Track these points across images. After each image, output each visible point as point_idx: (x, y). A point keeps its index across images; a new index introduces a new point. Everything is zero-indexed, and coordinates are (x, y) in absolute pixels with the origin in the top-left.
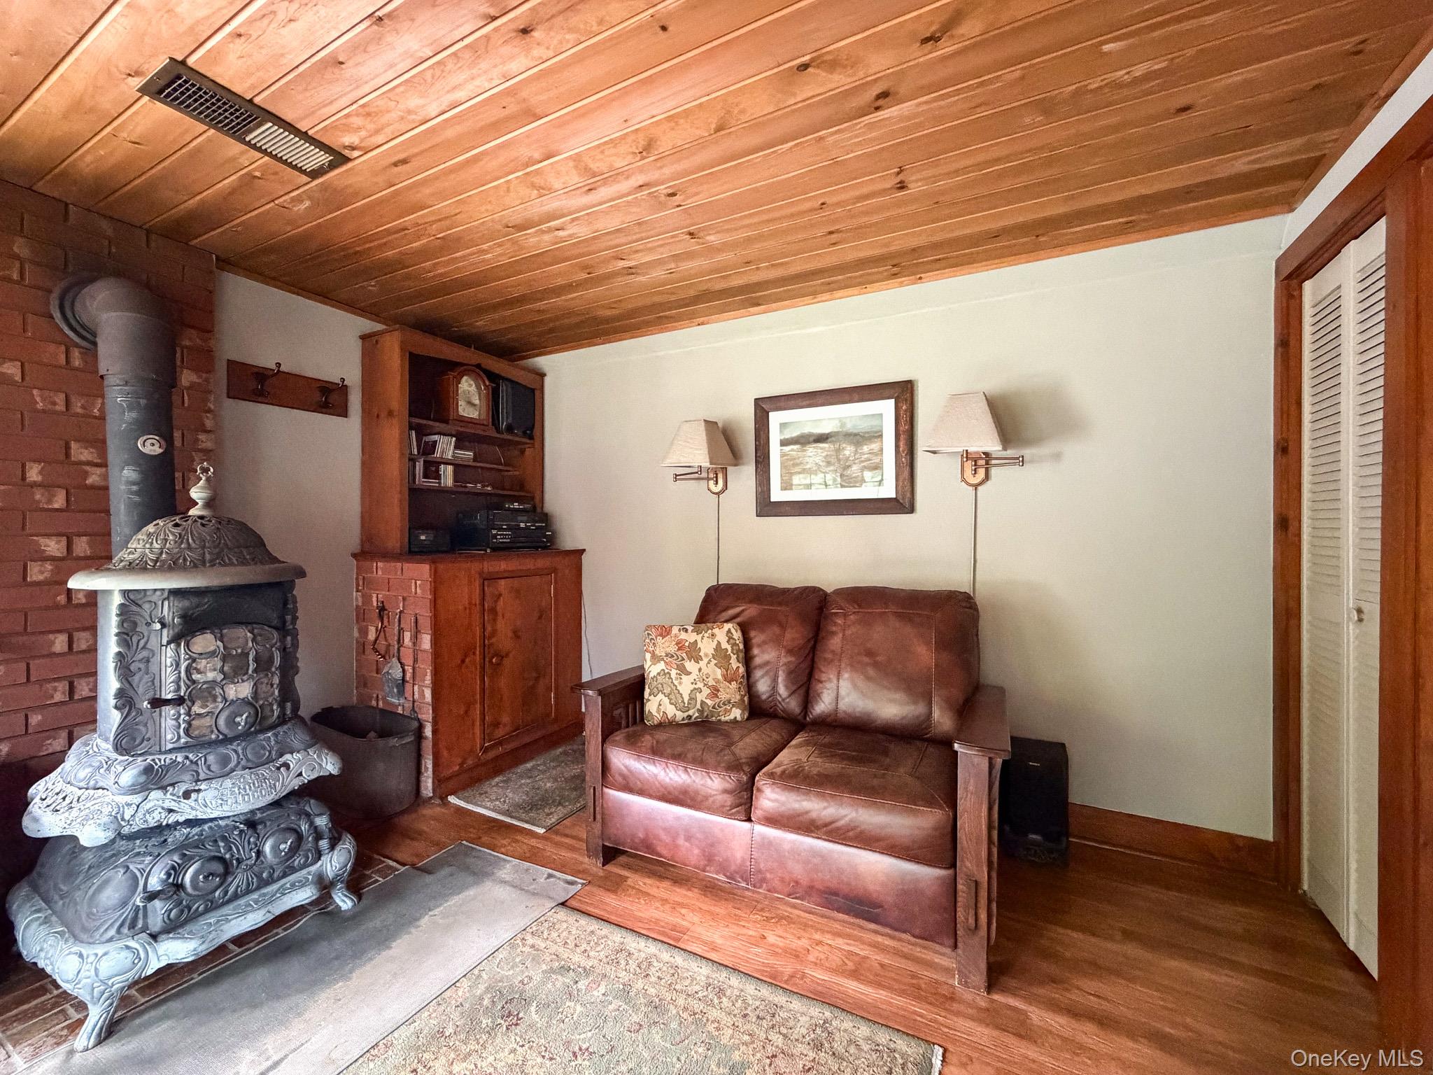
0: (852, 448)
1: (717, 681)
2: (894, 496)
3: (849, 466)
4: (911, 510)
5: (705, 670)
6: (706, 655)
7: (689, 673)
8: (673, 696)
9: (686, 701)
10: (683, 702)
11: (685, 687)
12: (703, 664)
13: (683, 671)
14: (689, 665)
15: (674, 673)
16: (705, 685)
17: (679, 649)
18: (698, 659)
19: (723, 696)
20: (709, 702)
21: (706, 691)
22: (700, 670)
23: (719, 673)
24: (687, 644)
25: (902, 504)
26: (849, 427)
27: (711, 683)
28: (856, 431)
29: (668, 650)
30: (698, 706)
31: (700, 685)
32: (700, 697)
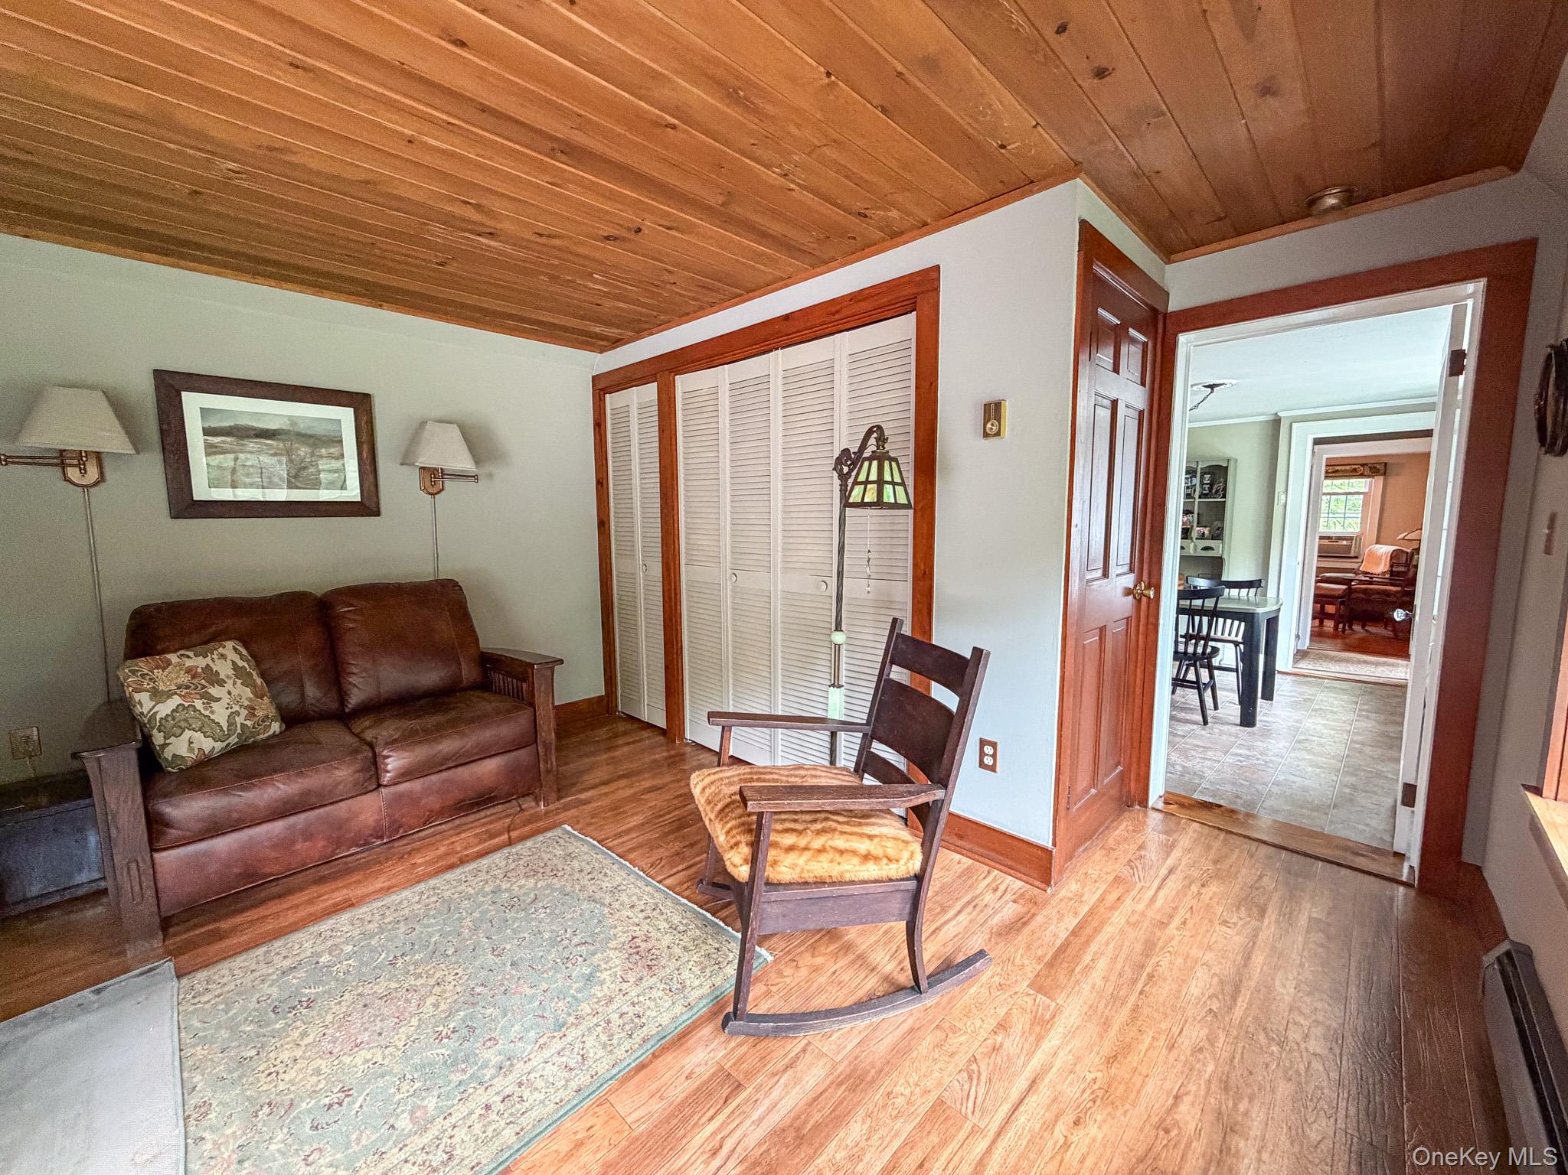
0: (309, 450)
1: (249, 699)
2: (359, 499)
3: (305, 468)
4: (377, 513)
5: (234, 692)
6: (228, 677)
7: (219, 700)
8: (207, 726)
9: (225, 729)
10: (222, 730)
11: (220, 715)
12: (229, 686)
13: (211, 699)
14: (214, 691)
15: (199, 704)
16: (241, 706)
17: (193, 677)
18: (221, 683)
19: (260, 713)
20: (249, 723)
21: (244, 712)
22: (229, 693)
23: (248, 692)
24: (199, 670)
25: (367, 507)
26: (302, 427)
27: (246, 703)
28: (309, 432)
29: (179, 681)
30: (239, 731)
31: (236, 708)
32: (239, 720)
